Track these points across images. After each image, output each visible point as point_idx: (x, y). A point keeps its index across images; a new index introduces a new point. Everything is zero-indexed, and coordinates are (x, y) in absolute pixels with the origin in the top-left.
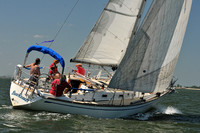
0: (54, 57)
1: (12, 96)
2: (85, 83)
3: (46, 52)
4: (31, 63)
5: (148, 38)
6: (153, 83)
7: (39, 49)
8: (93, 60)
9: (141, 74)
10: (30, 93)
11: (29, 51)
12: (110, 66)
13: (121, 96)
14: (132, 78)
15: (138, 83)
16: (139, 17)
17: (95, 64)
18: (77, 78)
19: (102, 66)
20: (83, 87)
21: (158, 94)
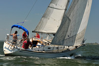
0: (24, 30)
1: (4, 49)
2: (40, 42)
3: (20, 28)
4: (13, 33)
5: (70, 20)
6: (73, 42)
7: (17, 27)
8: (43, 31)
9: (67, 37)
10: (12, 48)
11: (12, 27)
12: (52, 34)
13: (57, 48)
14: (62, 39)
15: (65, 42)
16: (66, 10)
17: (44, 33)
18: (36, 40)
19: (48, 34)
20: (39, 44)
21: (76, 47)
